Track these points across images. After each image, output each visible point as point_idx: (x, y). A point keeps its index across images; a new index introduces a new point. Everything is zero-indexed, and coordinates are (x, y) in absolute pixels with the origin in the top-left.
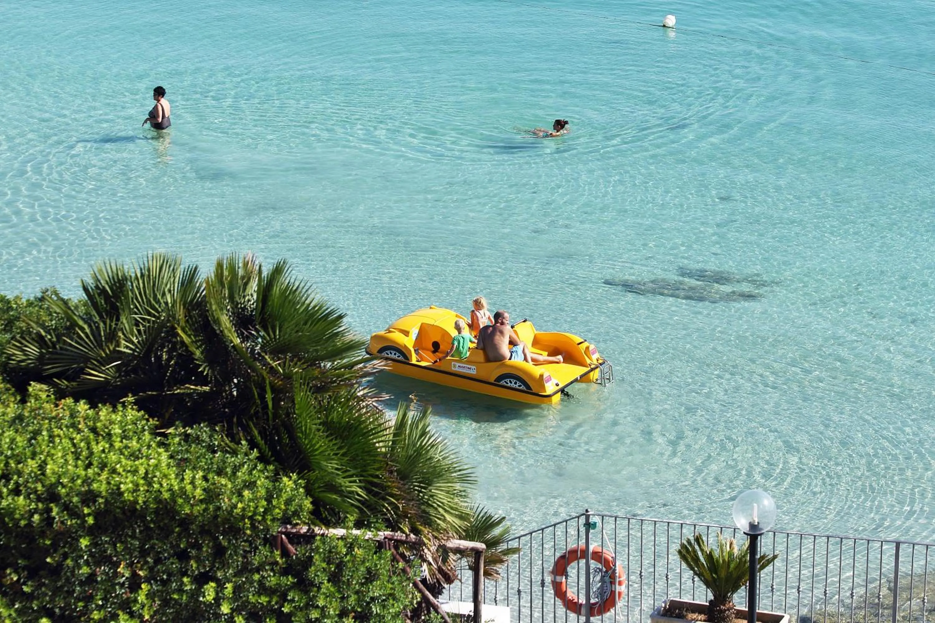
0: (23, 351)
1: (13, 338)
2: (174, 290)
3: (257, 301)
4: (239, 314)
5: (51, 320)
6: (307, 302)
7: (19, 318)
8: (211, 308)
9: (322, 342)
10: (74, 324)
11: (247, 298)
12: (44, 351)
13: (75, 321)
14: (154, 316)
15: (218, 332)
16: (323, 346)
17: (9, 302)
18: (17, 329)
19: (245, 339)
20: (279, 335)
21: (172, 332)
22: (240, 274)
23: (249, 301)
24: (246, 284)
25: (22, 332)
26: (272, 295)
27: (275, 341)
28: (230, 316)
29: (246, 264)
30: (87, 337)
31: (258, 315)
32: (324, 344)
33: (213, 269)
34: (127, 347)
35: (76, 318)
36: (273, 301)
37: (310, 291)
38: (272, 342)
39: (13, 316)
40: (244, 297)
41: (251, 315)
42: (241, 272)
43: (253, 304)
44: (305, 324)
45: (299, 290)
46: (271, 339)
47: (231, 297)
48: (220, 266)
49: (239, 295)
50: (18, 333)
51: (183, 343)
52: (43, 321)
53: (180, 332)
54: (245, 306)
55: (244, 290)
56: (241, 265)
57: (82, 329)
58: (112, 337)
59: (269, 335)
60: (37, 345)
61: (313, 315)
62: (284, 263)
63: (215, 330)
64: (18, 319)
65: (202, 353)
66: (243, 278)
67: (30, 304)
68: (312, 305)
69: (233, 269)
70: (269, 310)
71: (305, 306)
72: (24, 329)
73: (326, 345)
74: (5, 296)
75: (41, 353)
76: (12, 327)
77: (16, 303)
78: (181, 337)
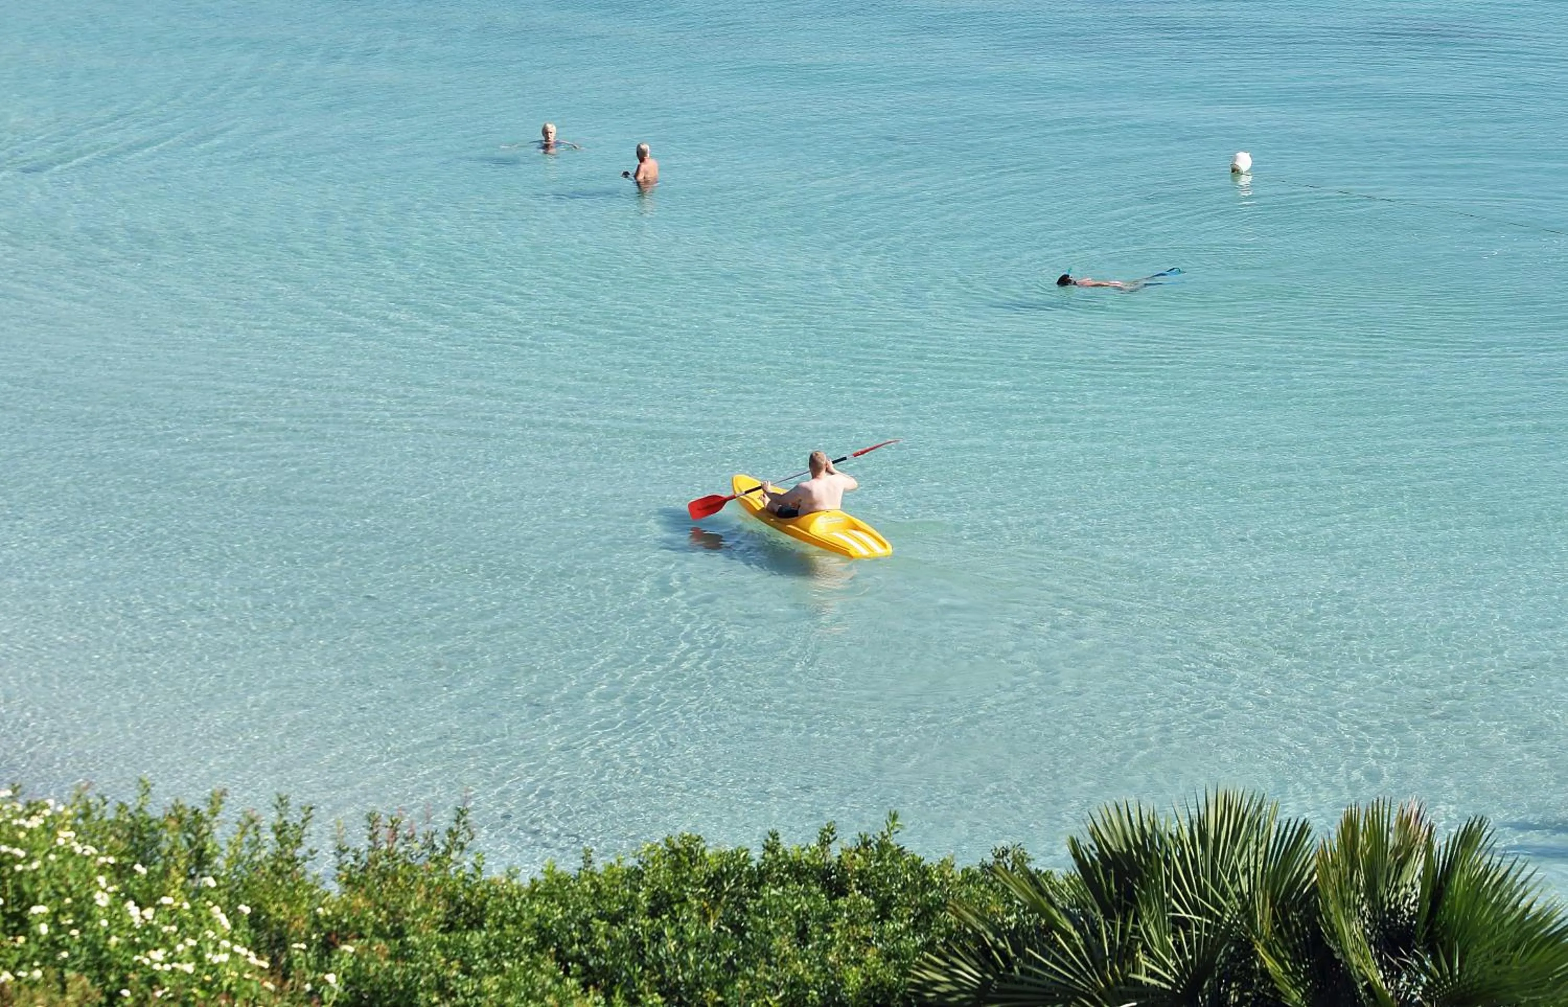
0: (953, 975)
1: (930, 946)
2: (1255, 867)
3: (1420, 900)
4: (1384, 921)
5: (1009, 913)
6: (1525, 903)
7: (945, 904)
8: (1326, 907)
9: (1548, 986)
10: (1052, 925)
11: (1403, 891)
12: (989, 976)
13: (1055, 920)
14: (1210, 915)
15: (1337, 956)
16: (1549, 996)
17: (925, 872)
18: (939, 926)
19: (1393, 973)
20: (1460, 968)
21: (1246, 949)
22: (1390, 842)
23: (1406, 896)
24: (1402, 864)
25: (949, 934)
26: (1451, 888)
27: (1452, 979)
28: (1366, 926)
29: (1404, 824)
30: (1077, 951)
31: (1421, 926)
32: (1550, 990)
33: (1335, 831)
34: (1153, 974)
35: (1054, 912)
36: (1453, 899)
37: (1529, 886)
38: (1446, 983)
39: (933, 899)
40: (1397, 889)
41: (1410, 926)
42: (1393, 840)
43: (1414, 904)
44: (1516, 948)
45: (1508, 880)
46: (1443, 976)
47: (1371, 888)
48: (1350, 824)
49: (1387, 885)
50: (941, 935)
51: (1265, 972)
52: (993, 913)
53: (1261, 951)
54: (1398, 907)
55: (1399, 874)
56: (1393, 824)
57: (1067, 937)
58: (1125, 955)
59: (1440, 969)
60: (975, 963)
61: (1532, 932)
62: (1480, 826)
63: (1331, 951)
64: (941, 906)
65: (1304, 997)
66: (1396, 851)
67: (970, 878)
68: (1533, 911)
69: (1377, 835)
70: (1443, 916)
71: (1519, 912)
72: (954, 927)
73: (1555, 992)
74: (921, 860)
75: (983, 980)
76: (929, 922)
77: (941, 874)
78: (1262, 961)
